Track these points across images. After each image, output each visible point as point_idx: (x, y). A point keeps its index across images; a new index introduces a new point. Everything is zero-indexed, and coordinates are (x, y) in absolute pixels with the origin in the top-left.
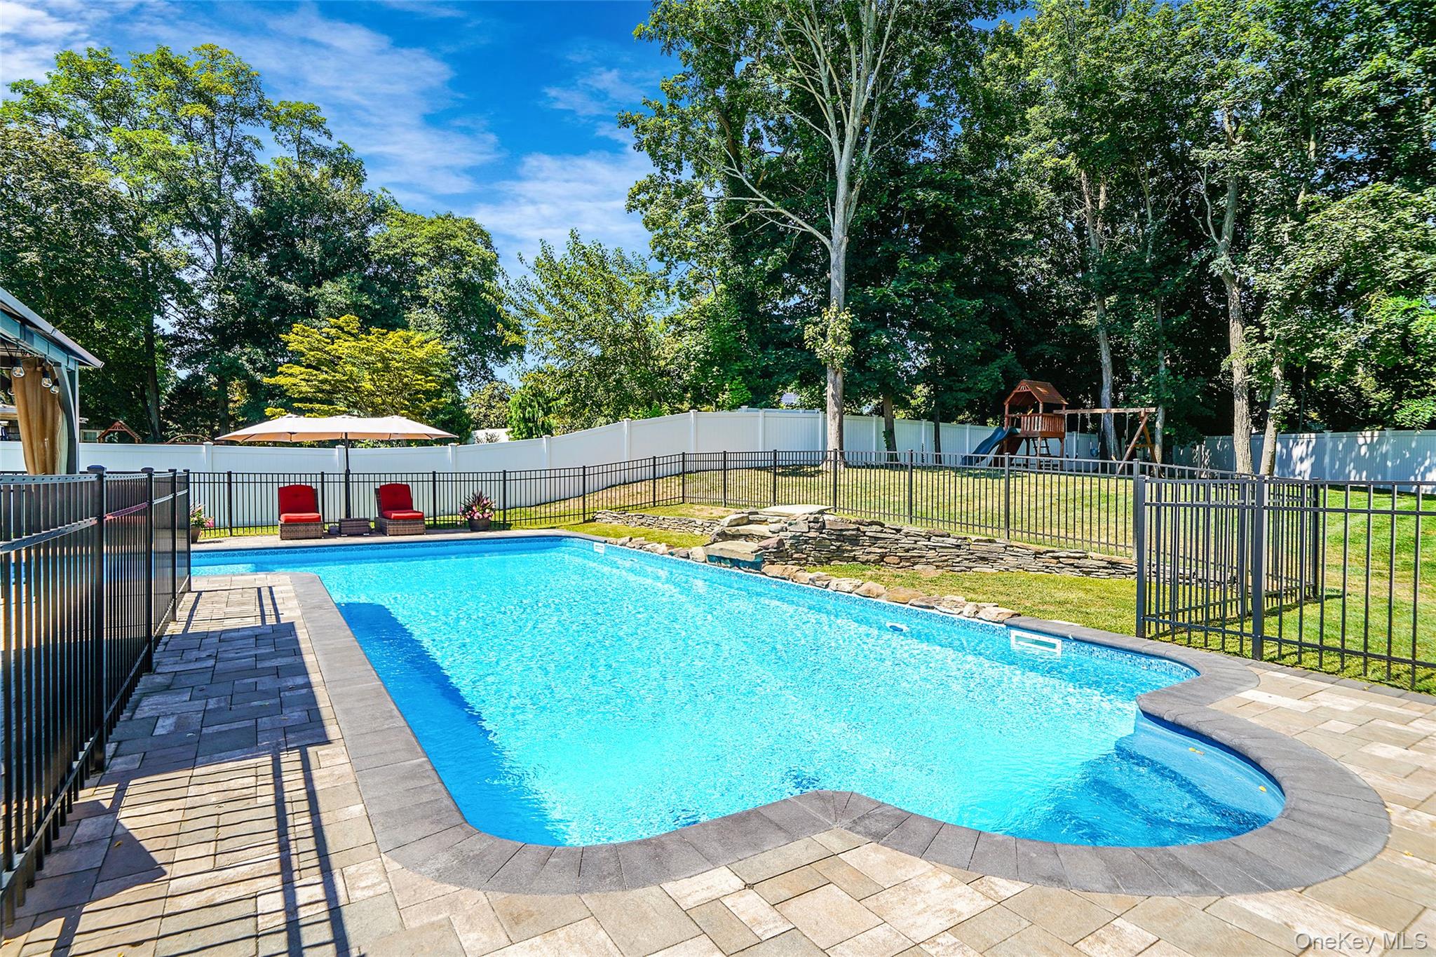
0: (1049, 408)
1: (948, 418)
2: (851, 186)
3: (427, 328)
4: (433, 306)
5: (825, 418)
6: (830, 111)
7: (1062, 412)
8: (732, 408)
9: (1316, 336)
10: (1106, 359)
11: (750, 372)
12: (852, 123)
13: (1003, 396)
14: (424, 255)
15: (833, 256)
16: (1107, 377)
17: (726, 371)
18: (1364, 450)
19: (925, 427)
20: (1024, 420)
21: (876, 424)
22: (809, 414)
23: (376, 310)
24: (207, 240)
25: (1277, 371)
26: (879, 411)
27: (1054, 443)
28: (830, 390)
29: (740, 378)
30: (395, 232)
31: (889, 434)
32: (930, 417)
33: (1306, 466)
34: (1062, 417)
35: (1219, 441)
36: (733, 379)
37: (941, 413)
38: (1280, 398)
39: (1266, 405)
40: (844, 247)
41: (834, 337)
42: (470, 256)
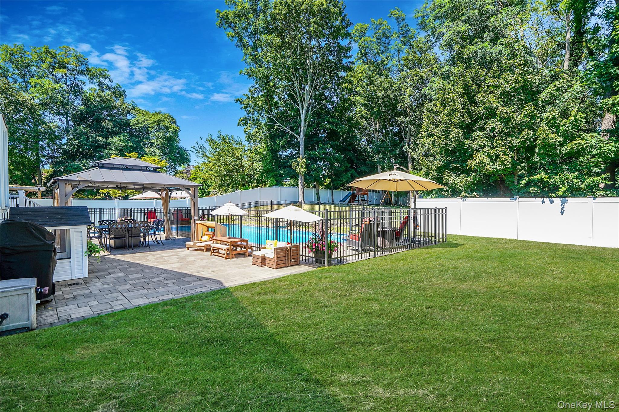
1: (336, 188)
2: (305, 123)
3: (154, 154)
4: (156, 146)
5: (299, 189)
6: (299, 100)
11: (276, 175)
12: (305, 105)
14: (152, 127)
15: (300, 142)
19: (329, 191)
21: (314, 191)
22: (294, 188)
23: (134, 147)
24: (63, 119)
26: (315, 187)
28: (300, 181)
29: (273, 177)
30: (140, 118)
31: (318, 194)
32: (330, 189)
36: (271, 177)
37: (333, 187)
40: (303, 139)
41: (301, 166)
42: (171, 128)
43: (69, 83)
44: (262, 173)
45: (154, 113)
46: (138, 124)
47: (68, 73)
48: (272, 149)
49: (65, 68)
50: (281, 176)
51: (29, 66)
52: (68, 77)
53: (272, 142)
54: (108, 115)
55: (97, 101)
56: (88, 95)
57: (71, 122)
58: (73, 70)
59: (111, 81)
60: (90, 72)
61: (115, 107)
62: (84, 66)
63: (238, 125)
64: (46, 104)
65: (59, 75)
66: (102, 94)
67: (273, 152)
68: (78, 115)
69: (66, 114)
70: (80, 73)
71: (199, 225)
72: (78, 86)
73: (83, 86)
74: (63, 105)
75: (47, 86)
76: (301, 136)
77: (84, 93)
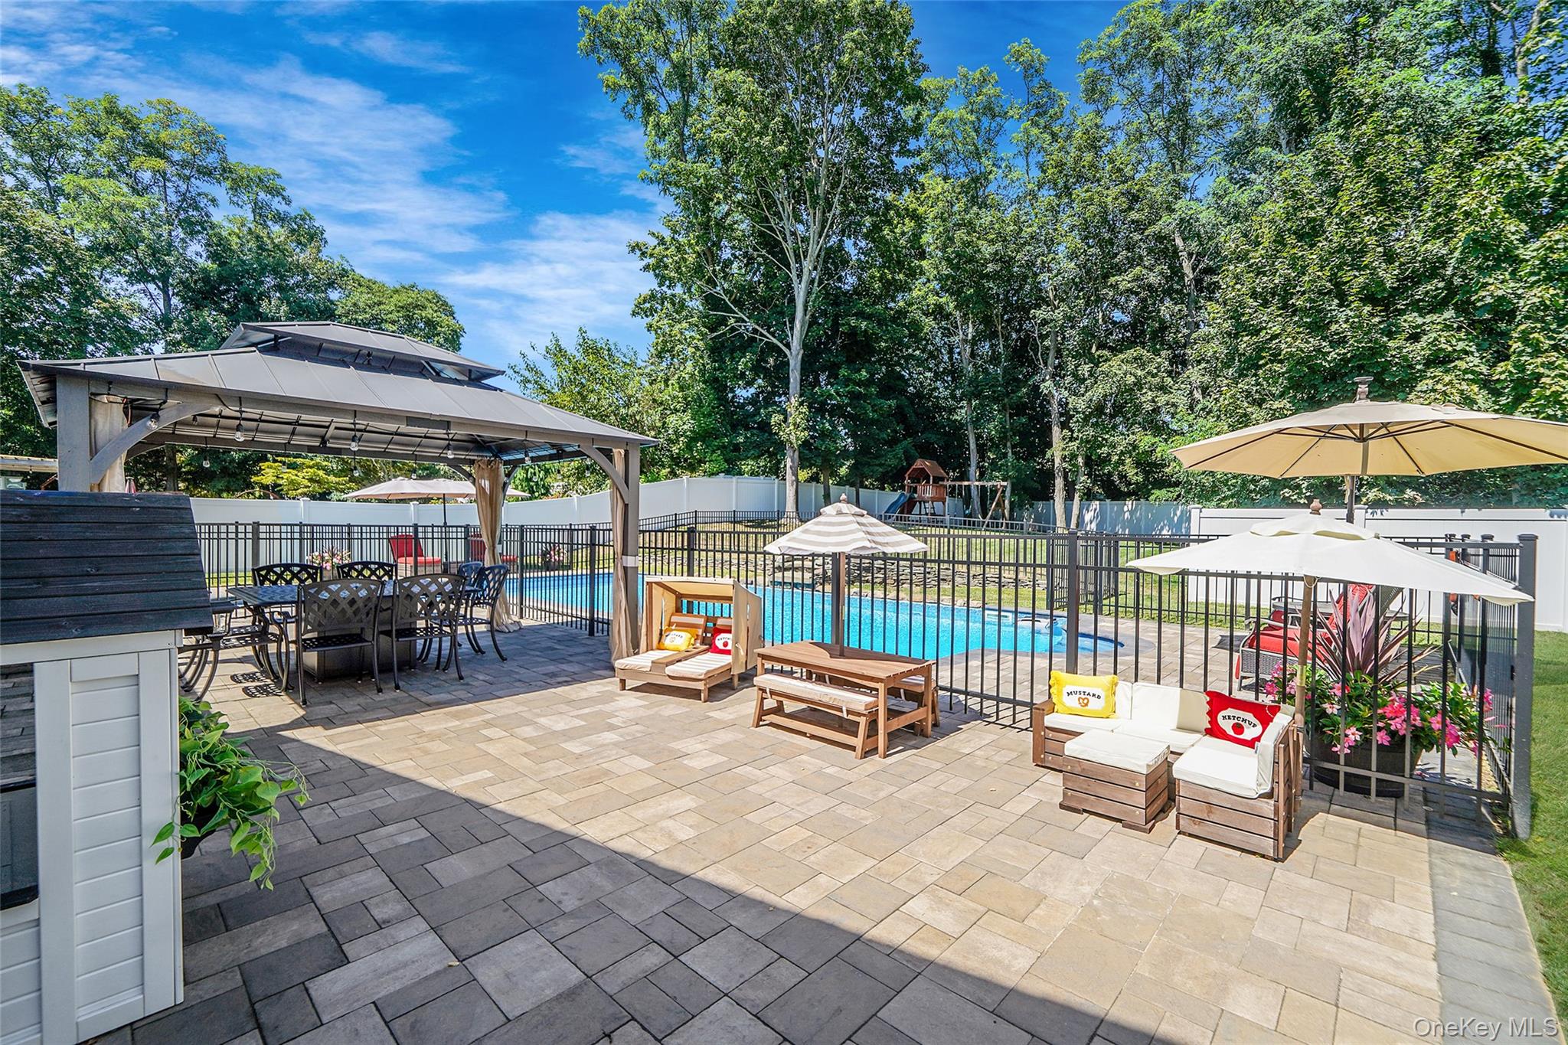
0: (937, 480)
7: (945, 483)
8: (712, 474)
9: (1104, 439)
10: (973, 446)
13: (904, 470)
16: (974, 458)
17: (707, 447)
18: (1127, 515)
20: (920, 488)
25: (1080, 460)
27: (938, 505)
29: (719, 452)
33: (1094, 526)
34: (945, 486)
35: (1040, 506)
36: (714, 452)
38: (1082, 479)
39: (1074, 483)
40: (800, 357)
41: (794, 424)
43: (173, 198)
44: (692, 440)
45: (398, 287)
46: (356, 312)
47: (171, 170)
48: (716, 380)
49: (161, 156)
50: (736, 448)
51: (60, 146)
52: (169, 181)
53: (716, 361)
54: (279, 288)
55: (250, 250)
56: (224, 234)
57: (175, 301)
58: (184, 164)
59: (288, 202)
60: (231, 172)
61: (297, 266)
62: (216, 154)
63: (634, 314)
64: (108, 249)
65: (146, 177)
66: (263, 233)
67: (718, 385)
68: (196, 282)
69: (164, 278)
70: (204, 174)
71: (657, 591)
72: (197, 208)
73: (211, 209)
74: (154, 255)
75: (111, 198)
76: (793, 348)
77: (213, 227)
